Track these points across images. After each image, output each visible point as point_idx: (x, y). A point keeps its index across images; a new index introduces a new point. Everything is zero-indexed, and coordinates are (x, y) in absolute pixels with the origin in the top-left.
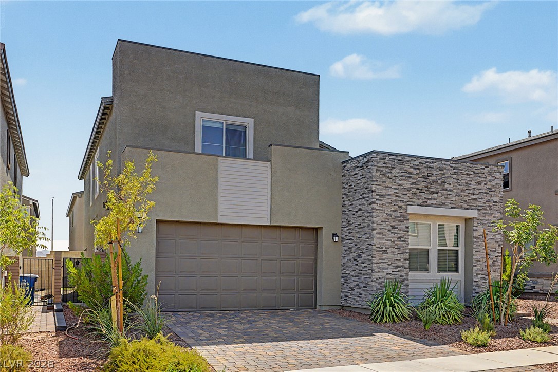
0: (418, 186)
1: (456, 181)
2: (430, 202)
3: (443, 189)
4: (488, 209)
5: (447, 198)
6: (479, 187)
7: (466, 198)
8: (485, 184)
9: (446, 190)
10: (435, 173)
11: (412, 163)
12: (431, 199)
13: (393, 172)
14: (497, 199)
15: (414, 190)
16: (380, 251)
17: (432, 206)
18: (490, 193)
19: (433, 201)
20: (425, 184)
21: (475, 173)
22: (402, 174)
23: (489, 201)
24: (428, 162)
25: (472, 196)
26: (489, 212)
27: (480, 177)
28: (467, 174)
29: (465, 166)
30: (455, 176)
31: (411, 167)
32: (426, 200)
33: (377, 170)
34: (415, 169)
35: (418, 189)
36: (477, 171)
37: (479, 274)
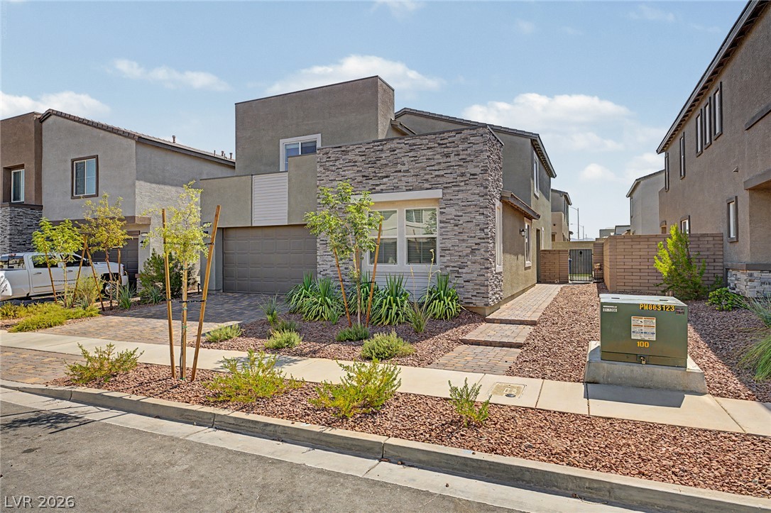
0: (364, 174)
1: (412, 159)
2: (378, 188)
3: (396, 172)
4: (463, 184)
5: (401, 180)
6: (448, 159)
7: (426, 177)
8: (455, 155)
9: (400, 171)
10: (383, 155)
11: (357, 150)
12: (377, 185)
13: (337, 163)
14: (478, 171)
15: (360, 179)
16: (324, 244)
17: (382, 191)
18: (465, 164)
19: (382, 187)
20: (373, 170)
21: (439, 144)
22: (346, 164)
23: (463, 175)
24: (376, 146)
25: (437, 173)
26: (464, 188)
27: (447, 147)
28: (428, 148)
29: (426, 139)
30: (411, 154)
31: (356, 155)
32: (374, 187)
33: (321, 166)
34: (361, 156)
35: (363, 176)
36: (441, 142)
37: (448, 266)
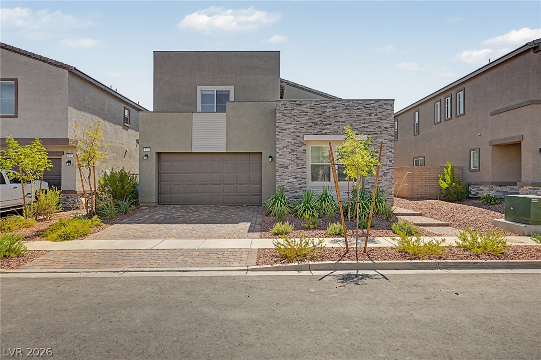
0: (313, 121)
1: (348, 114)
2: (324, 132)
3: (336, 122)
4: (379, 133)
5: (339, 128)
6: (371, 117)
7: (357, 127)
8: (375, 115)
9: (339, 122)
10: (328, 110)
11: (308, 105)
12: (323, 129)
13: (293, 112)
14: (388, 125)
15: (311, 124)
16: (282, 167)
17: (326, 134)
18: (380, 121)
19: (326, 131)
20: (320, 119)
21: (365, 107)
22: (300, 114)
23: (380, 127)
24: (322, 103)
25: (364, 125)
26: (380, 136)
27: (370, 110)
28: (358, 109)
29: (356, 103)
30: (346, 111)
31: (307, 108)
32: (321, 130)
33: (279, 113)
34: (311, 109)
35: (313, 123)
36: (366, 106)
37: (370, 183)
